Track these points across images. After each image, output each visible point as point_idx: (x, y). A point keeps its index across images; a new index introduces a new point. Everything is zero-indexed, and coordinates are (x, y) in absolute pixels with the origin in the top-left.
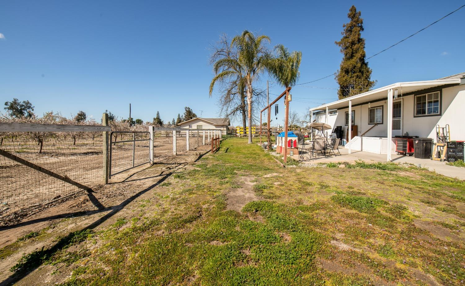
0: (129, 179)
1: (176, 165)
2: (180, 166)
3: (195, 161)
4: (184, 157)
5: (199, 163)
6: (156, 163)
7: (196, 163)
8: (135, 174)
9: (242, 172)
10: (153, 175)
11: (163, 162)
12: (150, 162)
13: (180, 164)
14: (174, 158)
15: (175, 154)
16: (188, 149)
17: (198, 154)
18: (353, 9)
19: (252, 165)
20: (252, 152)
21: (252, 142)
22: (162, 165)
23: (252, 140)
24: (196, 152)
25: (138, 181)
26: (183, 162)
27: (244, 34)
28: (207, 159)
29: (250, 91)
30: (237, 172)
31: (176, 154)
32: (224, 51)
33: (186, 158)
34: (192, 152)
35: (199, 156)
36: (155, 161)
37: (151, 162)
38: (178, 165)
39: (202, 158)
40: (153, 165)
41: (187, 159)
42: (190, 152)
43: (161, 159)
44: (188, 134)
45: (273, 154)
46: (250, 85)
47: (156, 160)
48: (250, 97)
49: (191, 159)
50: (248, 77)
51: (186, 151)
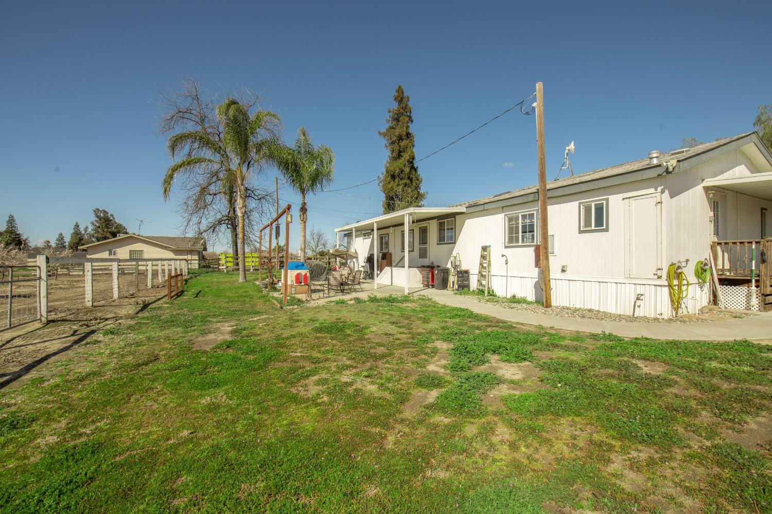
0: (8, 346)
1: (98, 321)
2: (107, 322)
3: (137, 313)
4: (111, 309)
5: (146, 314)
6: (53, 321)
7: (139, 315)
8: (15, 338)
9: (220, 319)
10: (56, 337)
11: (68, 318)
12: (40, 319)
13: (107, 319)
14: (88, 311)
15: (89, 304)
16: (116, 296)
17: (141, 302)
18: (400, 90)
19: (236, 311)
20: (243, 293)
21: (246, 279)
22: (68, 322)
23: (245, 277)
24: (133, 299)
25: (29, 346)
26: (111, 317)
27: (229, 106)
28: (159, 308)
29: (241, 196)
30: (211, 319)
31: (93, 305)
32: (193, 112)
33: (116, 311)
34: (127, 300)
35: (142, 306)
36: (50, 318)
37: (44, 320)
38: (102, 321)
39: (149, 307)
40: (47, 324)
41: (119, 312)
42: (122, 300)
43: (63, 315)
44: (117, 269)
45: (276, 295)
46: (242, 185)
47: (53, 316)
48: (241, 206)
49: (129, 309)
50: (238, 172)
51: (113, 299)
